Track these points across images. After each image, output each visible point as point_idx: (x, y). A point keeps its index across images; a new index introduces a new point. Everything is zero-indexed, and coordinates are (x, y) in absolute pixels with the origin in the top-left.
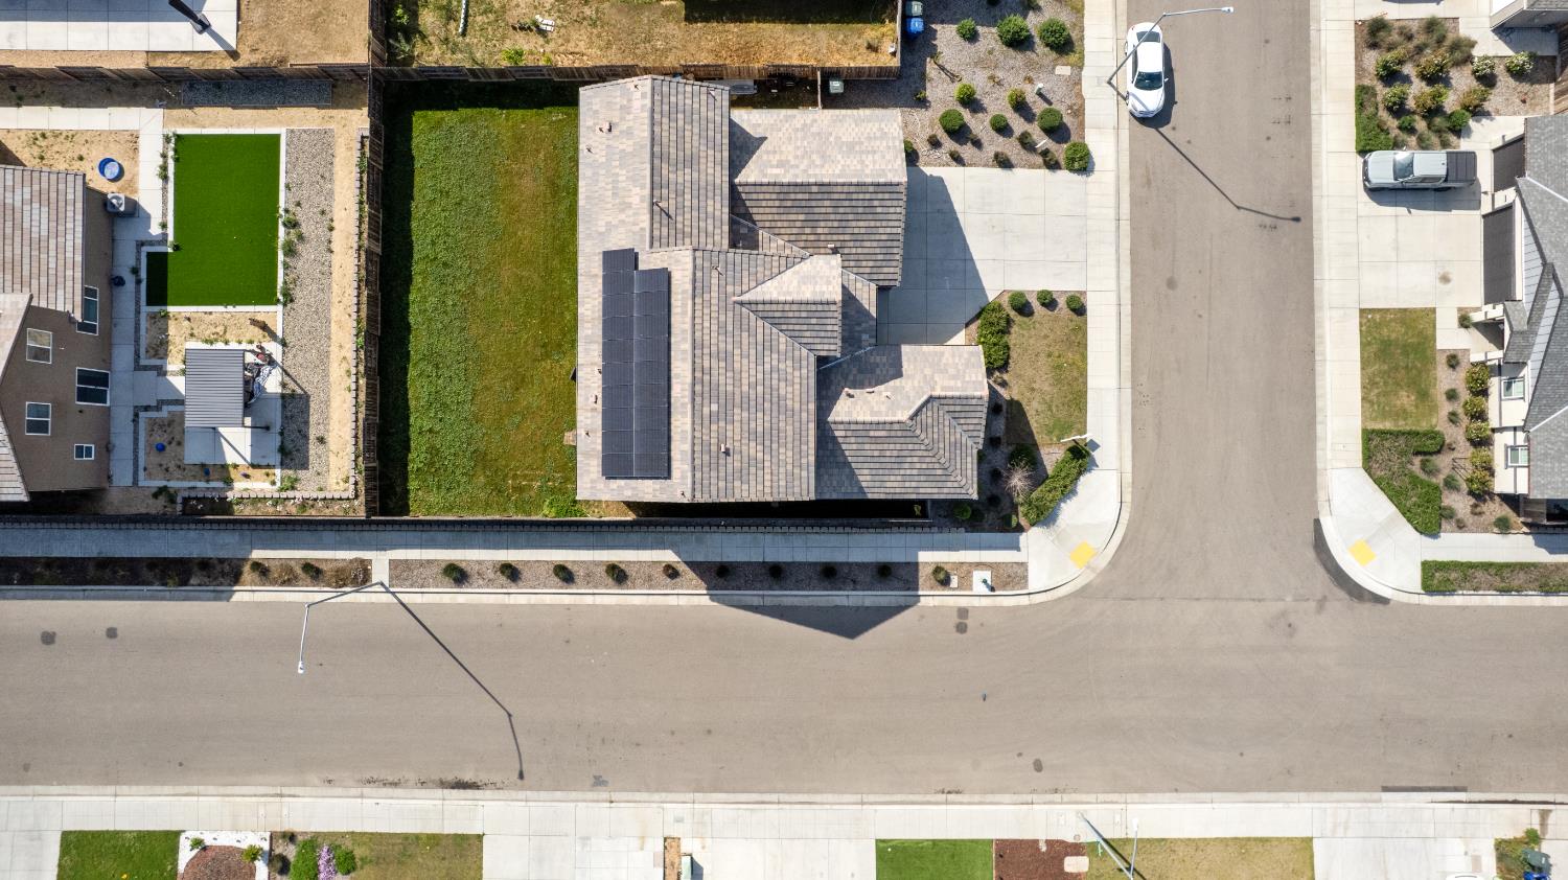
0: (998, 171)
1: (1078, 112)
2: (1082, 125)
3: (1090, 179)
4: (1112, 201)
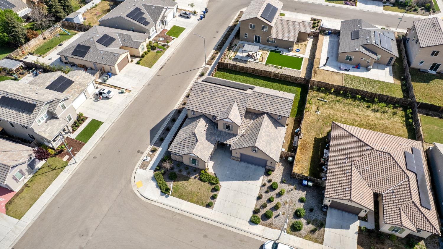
0: (257, 195)
1: (270, 226)
2: (266, 225)
3: (247, 222)
4: (238, 227)
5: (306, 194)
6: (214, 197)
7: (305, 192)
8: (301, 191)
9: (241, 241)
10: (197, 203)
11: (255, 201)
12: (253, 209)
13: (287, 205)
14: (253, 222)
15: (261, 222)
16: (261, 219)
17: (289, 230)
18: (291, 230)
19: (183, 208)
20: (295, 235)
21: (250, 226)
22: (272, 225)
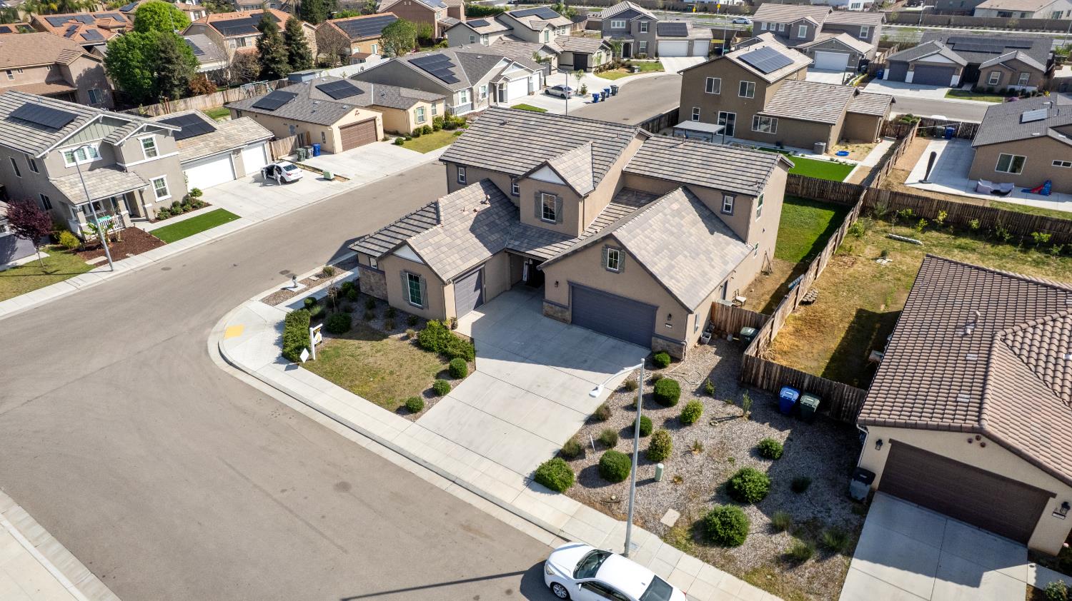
0: (591, 410)
1: (607, 506)
2: (591, 504)
3: (521, 479)
4: (481, 485)
5: (789, 439)
6: (436, 393)
7: (788, 432)
8: (771, 426)
9: (467, 528)
10: (373, 398)
11: (580, 425)
12: (561, 445)
13: (698, 457)
14: (543, 481)
15: (578, 487)
16: (579, 477)
17: (682, 533)
18: (692, 538)
19: (319, 401)
20: (705, 559)
21: (528, 491)
22: (614, 507)
